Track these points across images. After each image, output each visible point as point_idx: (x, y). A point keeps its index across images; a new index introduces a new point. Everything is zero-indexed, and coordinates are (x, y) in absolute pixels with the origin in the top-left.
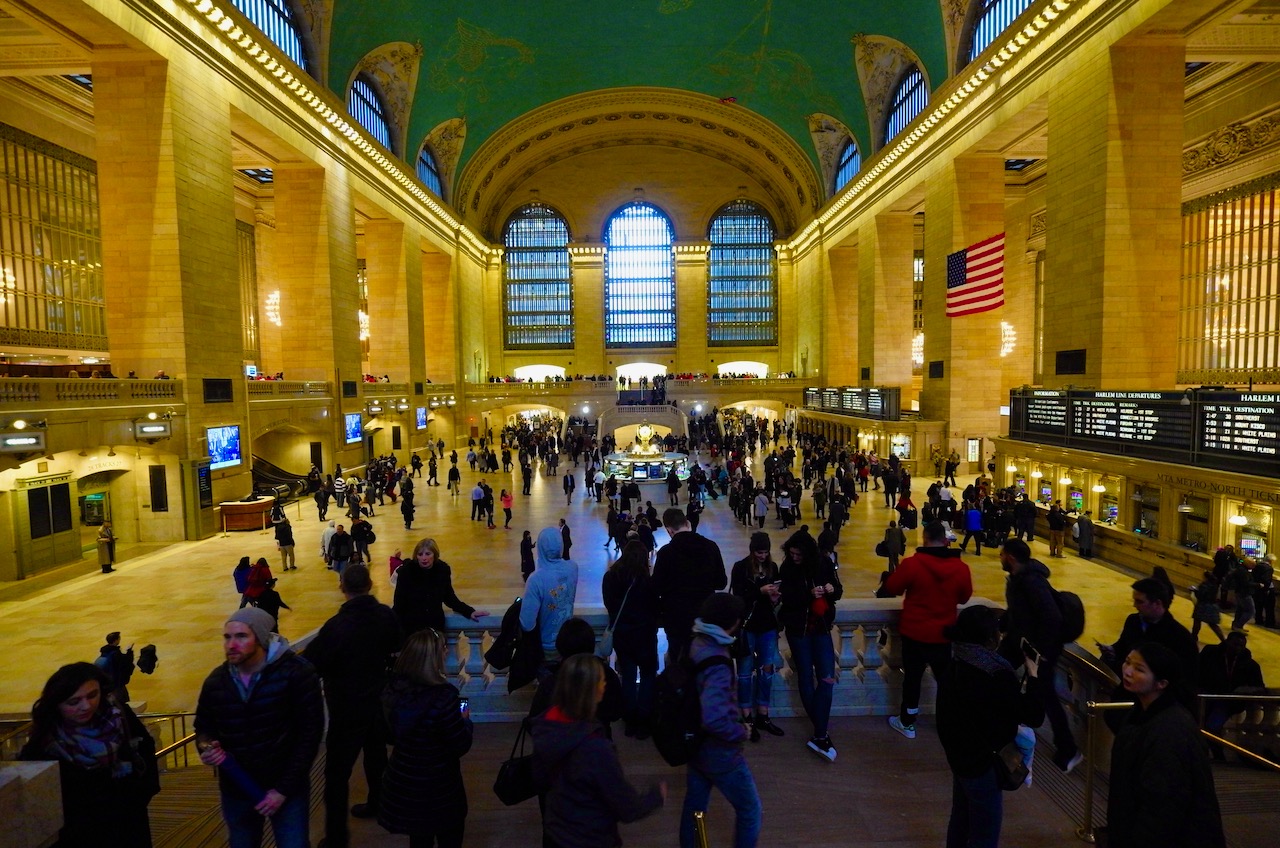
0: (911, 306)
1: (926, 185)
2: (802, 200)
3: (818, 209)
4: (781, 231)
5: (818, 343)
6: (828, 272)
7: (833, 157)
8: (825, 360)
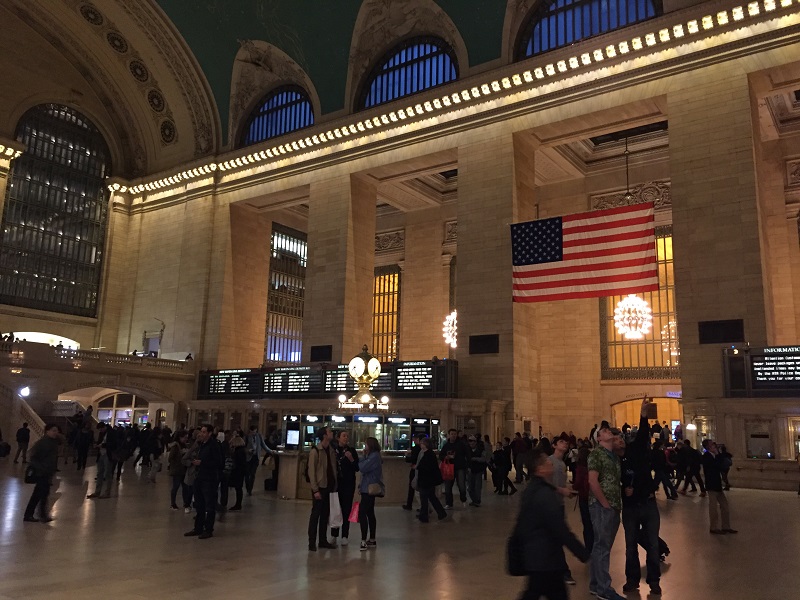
1: (460, 152)
2: (168, 138)
6: (224, 230)
7: (250, 100)
8: (209, 339)
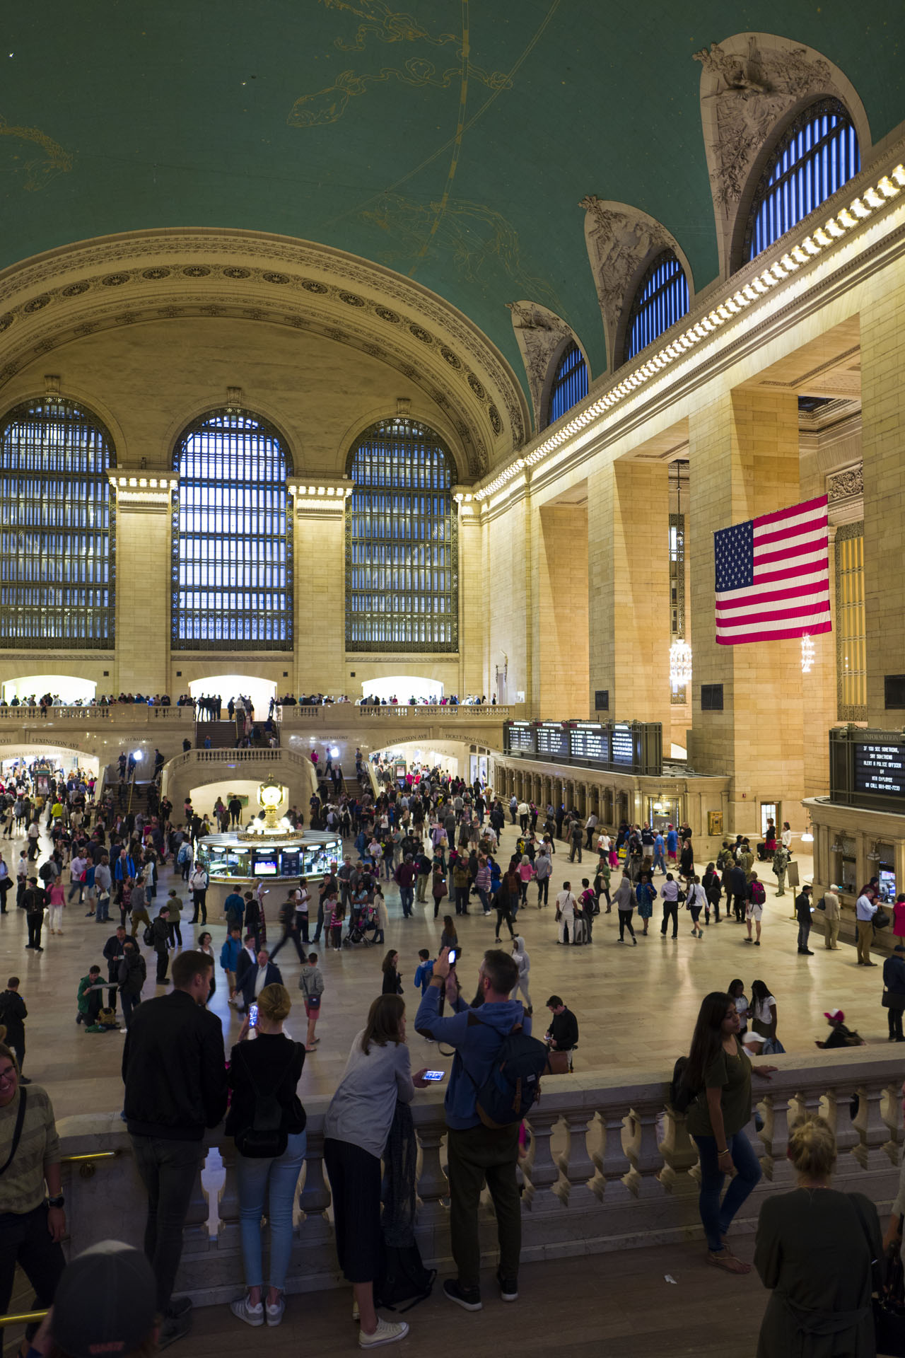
0: (667, 599)
1: (691, 422)
2: (497, 427)
3: (523, 442)
4: (464, 472)
5: (524, 650)
6: (539, 541)
7: (546, 367)
8: (535, 677)
